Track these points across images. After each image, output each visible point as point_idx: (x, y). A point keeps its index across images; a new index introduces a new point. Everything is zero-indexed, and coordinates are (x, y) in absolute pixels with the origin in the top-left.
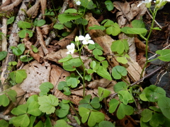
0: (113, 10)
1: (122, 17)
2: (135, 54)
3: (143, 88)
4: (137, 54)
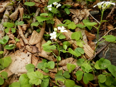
0: (70, 14)
1: (76, 18)
2: (87, 40)
3: (95, 62)
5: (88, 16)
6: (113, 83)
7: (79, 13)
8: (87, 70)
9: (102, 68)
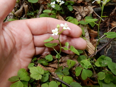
0: (72, 11)
1: (79, 15)
2: (89, 37)
3: (96, 59)
4: (90, 38)
5: (91, 13)
6: (112, 80)
7: (82, 10)
8: (86, 66)
9: (103, 66)
